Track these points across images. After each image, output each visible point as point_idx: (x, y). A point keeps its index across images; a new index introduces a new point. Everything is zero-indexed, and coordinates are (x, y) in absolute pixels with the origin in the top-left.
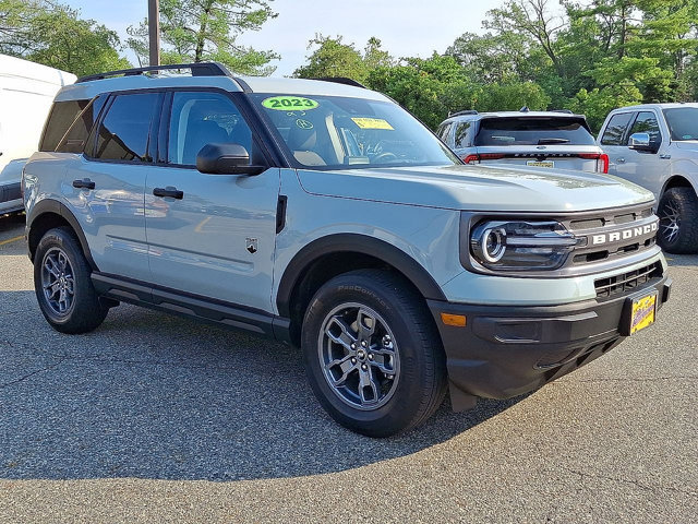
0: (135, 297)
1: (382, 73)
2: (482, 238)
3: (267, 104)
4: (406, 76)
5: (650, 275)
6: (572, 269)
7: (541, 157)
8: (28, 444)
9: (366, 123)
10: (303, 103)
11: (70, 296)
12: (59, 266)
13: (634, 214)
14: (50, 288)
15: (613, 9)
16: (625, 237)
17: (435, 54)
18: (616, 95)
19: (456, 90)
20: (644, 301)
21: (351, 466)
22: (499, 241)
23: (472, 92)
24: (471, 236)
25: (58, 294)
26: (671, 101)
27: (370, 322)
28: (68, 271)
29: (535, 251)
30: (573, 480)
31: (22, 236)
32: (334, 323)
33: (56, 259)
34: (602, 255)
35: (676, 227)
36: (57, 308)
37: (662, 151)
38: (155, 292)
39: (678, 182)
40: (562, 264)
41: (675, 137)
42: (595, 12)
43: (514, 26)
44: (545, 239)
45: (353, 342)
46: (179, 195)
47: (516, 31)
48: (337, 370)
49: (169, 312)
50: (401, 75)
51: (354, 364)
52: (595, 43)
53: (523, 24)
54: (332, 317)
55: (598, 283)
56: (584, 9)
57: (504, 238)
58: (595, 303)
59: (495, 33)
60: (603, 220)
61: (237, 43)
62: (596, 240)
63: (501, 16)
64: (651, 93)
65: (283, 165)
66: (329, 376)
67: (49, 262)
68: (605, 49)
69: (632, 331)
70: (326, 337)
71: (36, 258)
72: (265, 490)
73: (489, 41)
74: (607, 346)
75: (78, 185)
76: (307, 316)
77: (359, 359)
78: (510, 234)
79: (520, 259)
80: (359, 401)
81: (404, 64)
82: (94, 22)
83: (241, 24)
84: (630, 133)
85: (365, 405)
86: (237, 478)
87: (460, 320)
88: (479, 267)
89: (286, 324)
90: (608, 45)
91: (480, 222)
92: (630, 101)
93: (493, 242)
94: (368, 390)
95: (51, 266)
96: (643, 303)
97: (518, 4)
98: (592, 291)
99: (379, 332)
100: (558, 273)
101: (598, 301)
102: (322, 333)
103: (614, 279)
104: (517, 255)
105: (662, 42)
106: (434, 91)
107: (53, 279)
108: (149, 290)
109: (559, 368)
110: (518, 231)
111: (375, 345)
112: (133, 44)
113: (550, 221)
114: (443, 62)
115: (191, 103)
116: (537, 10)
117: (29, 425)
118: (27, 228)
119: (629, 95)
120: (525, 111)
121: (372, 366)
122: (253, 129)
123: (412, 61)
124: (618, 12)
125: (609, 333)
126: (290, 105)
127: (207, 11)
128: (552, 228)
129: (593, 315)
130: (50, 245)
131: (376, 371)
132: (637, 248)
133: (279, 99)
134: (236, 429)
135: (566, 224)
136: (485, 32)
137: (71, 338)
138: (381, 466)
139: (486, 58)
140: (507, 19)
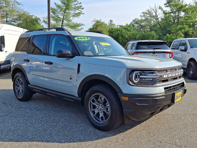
0: (40, 91)
1: (112, 29)
2: (133, 76)
3: (76, 39)
4: (119, 30)
5: (181, 86)
6: (158, 85)
7: (154, 53)
8: (8, 132)
9: (103, 44)
10: (86, 38)
11: (23, 91)
12: (20, 83)
13: (176, 69)
14: (17, 89)
15: (176, 12)
16: (173, 75)
17: (127, 24)
18: (176, 35)
19: (133, 34)
20: (178, 93)
21: (97, 139)
22: (138, 77)
23: (137, 35)
24: (130, 75)
25: (19, 90)
26: (192, 37)
27: (103, 99)
28: (22, 84)
29: (148, 79)
30: (158, 144)
31: (10, 74)
32: (93, 99)
33: (19, 81)
34: (167, 81)
35: (192, 72)
36: (19, 94)
37: (188, 51)
38: (45, 90)
39: (192, 60)
40: (155, 83)
41: (191, 47)
42: (171, 13)
43: (149, 17)
44: (150, 76)
45: (98, 105)
46: (52, 63)
47: (149, 18)
48: (94, 112)
49: (49, 95)
50: (117, 30)
51: (98, 110)
52: (171, 21)
53: (151, 16)
54: (92, 97)
55: (165, 88)
56: (168, 12)
57: (139, 76)
58: (164, 94)
59: (144, 18)
60: (167, 71)
61: (73, 21)
62: (165, 76)
63: (145, 14)
64: (186, 35)
65: (80, 55)
66: (92, 114)
67: (17, 82)
68: (174, 23)
69: (175, 102)
70: (91, 103)
71: (14, 80)
72: (72, 146)
73: (142, 21)
74: (169, 106)
75: (25, 60)
76: (86, 97)
77: (100, 109)
78: (141, 75)
79: (143, 82)
80: (99, 121)
81: (119, 27)
82: (34, 16)
83: (74, 16)
84: (179, 46)
85: (101, 122)
86: (65, 142)
87: (127, 99)
88: (132, 84)
89: (80, 99)
90: (175, 22)
91: (132, 71)
92: (181, 37)
93: (136, 77)
94: (102, 118)
95: (18, 83)
96: (178, 94)
97: (150, 11)
98: (163, 91)
99: (105, 102)
100: (154, 85)
101: (165, 93)
102: (90, 102)
103: (170, 87)
104: (143, 81)
105: (189, 21)
106: (127, 34)
107: (18, 86)
108: (43, 89)
109: (155, 112)
110: (143, 74)
111: (104, 105)
112: (44, 21)
113: (152, 71)
114: (129, 26)
115: (56, 38)
116: (155, 12)
117: (9, 127)
118: (11, 72)
119: (180, 35)
120: (150, 40)
121: (103, 111)
122: (72, 45)
123: (121, 26)
124: (177, 13)
125: (169, 102)
126: (82, 39)
127: (65, 12)
128: (152, 73)
129: (164, 97)
130: (17, 77)
131: (104, 112)
132: (177, 79)
133: (79, 37)
134: (66, 128)
135: (156, 72)
136: (141, 18)
137: (23, 102)
138: (105, 139)
139: (141, 25)
140: (147, 15)
